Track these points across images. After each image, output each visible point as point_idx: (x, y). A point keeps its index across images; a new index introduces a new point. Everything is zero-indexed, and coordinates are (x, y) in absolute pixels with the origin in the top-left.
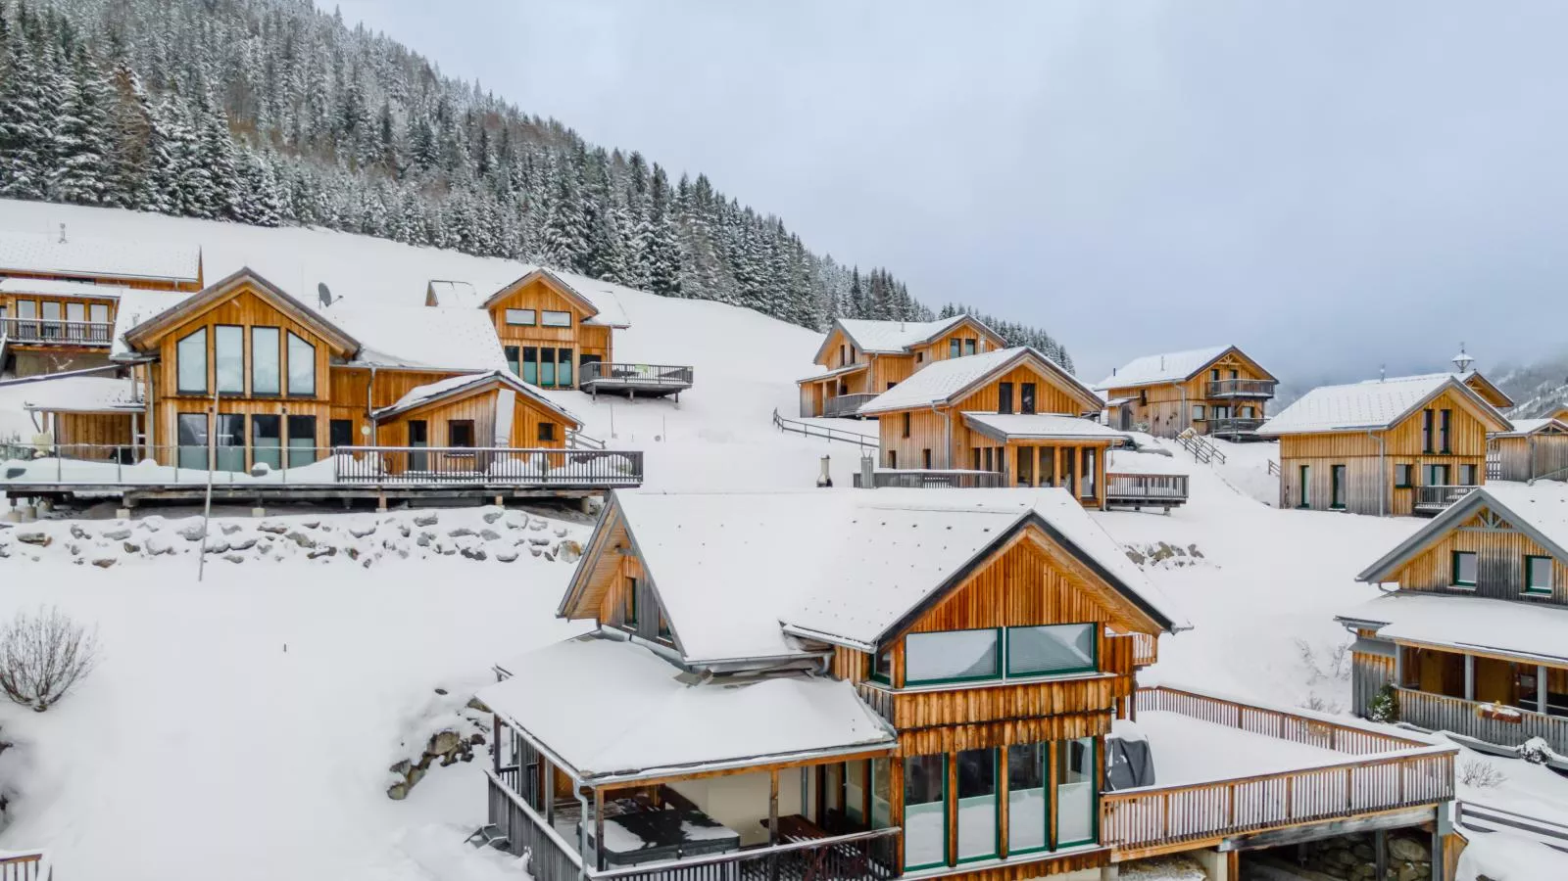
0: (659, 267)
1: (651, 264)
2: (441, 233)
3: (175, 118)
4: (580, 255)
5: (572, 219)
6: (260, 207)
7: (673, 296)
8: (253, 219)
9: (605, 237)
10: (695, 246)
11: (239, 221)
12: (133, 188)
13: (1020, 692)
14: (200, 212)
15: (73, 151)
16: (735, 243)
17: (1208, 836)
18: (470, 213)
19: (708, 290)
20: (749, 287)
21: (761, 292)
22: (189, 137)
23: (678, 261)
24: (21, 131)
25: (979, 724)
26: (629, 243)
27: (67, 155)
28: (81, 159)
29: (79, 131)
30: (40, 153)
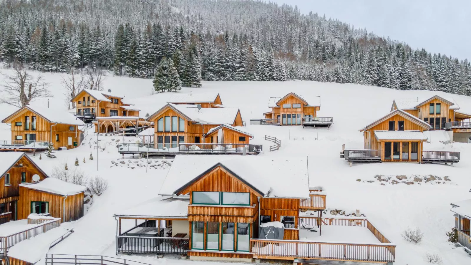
0: (403, 81)
1: (400, 80)
2: (331, 78)
3: (262, 56)
4: (375, 80)
5: (372, 69)
6: (281, 76)
7: (408, 90)
8: (279, 80)
9: (383, 73)
10: (418, 72)
11: (276, 80)
12: (251, 75)
13: (224, 209)
14: (266, 79)
15: (239, 68)
16: (436, 69)
18: (340, 71)
19: (423, 87)
20: (441, 84)
21: (446, 85)
22: (264, 60)
23: (411, 78)
24: (228, 64)
26: (392, 74)
27: (238, 69)
28: (240, 69)
29: (240, 63)
30: (232, 69)
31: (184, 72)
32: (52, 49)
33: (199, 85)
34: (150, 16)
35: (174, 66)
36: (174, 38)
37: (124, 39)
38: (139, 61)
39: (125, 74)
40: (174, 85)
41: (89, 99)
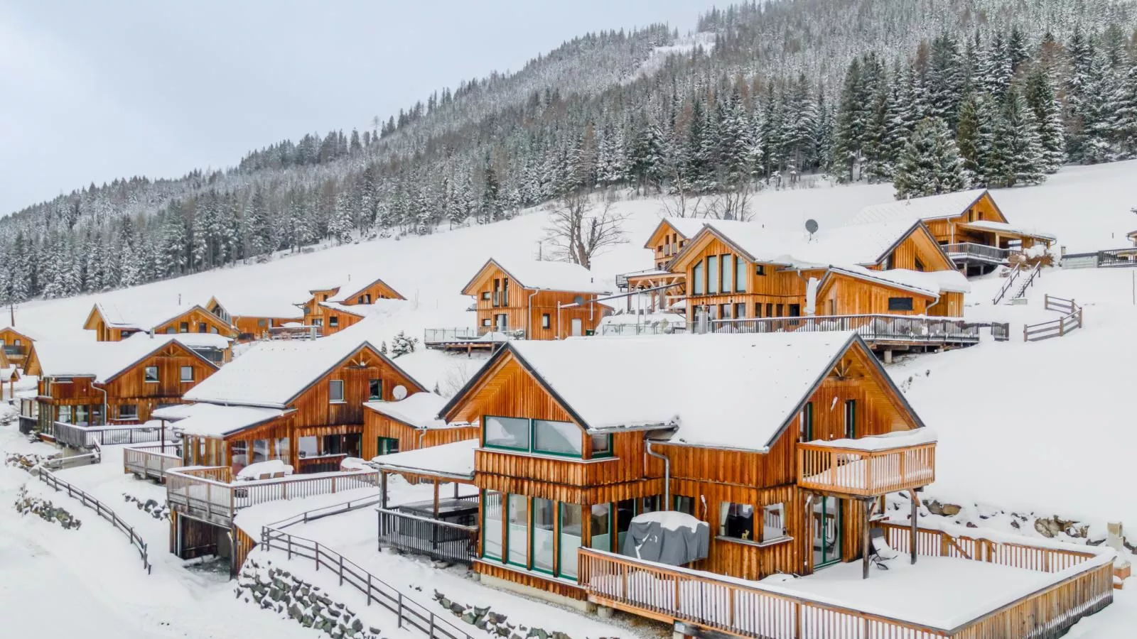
13: (532, 462)
17: (647, 608)
25: (511, 478)
31: (990, 149)
32: (709, 144)
33: (1036, 178)
34: (961, 21)
35: (948, 138)
36: (989, 63)
37: (857, 94)
38: (894, 139)
39: (861, 178)
40: (949, 187)
41: (675, 241)
